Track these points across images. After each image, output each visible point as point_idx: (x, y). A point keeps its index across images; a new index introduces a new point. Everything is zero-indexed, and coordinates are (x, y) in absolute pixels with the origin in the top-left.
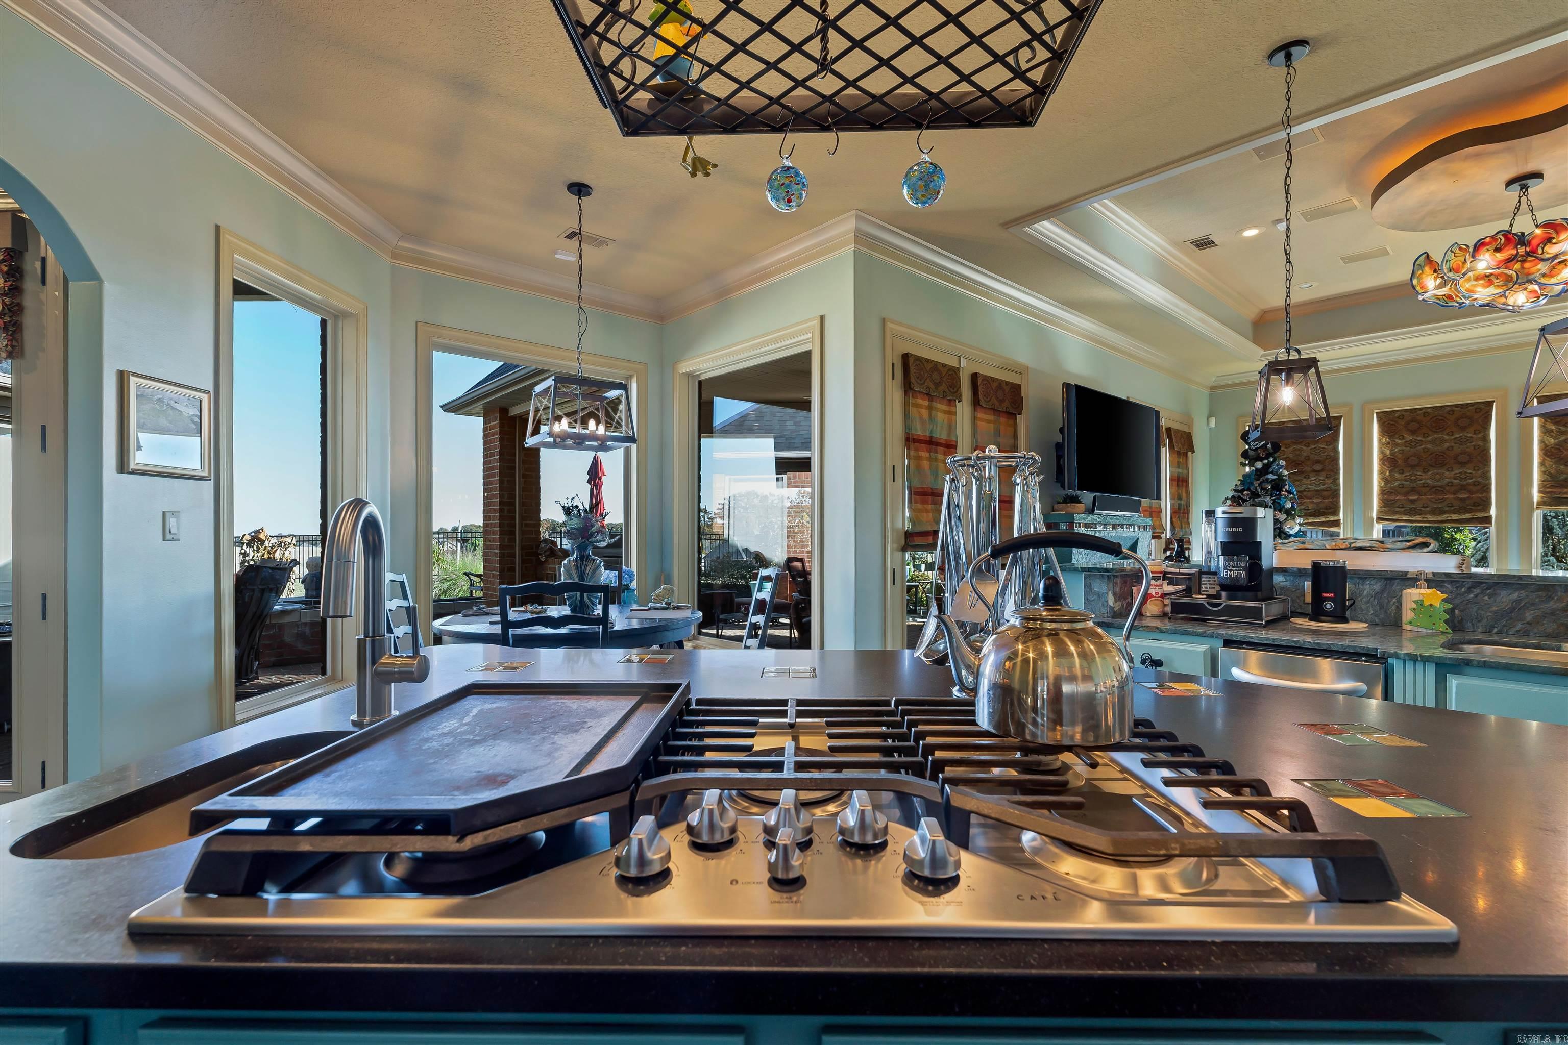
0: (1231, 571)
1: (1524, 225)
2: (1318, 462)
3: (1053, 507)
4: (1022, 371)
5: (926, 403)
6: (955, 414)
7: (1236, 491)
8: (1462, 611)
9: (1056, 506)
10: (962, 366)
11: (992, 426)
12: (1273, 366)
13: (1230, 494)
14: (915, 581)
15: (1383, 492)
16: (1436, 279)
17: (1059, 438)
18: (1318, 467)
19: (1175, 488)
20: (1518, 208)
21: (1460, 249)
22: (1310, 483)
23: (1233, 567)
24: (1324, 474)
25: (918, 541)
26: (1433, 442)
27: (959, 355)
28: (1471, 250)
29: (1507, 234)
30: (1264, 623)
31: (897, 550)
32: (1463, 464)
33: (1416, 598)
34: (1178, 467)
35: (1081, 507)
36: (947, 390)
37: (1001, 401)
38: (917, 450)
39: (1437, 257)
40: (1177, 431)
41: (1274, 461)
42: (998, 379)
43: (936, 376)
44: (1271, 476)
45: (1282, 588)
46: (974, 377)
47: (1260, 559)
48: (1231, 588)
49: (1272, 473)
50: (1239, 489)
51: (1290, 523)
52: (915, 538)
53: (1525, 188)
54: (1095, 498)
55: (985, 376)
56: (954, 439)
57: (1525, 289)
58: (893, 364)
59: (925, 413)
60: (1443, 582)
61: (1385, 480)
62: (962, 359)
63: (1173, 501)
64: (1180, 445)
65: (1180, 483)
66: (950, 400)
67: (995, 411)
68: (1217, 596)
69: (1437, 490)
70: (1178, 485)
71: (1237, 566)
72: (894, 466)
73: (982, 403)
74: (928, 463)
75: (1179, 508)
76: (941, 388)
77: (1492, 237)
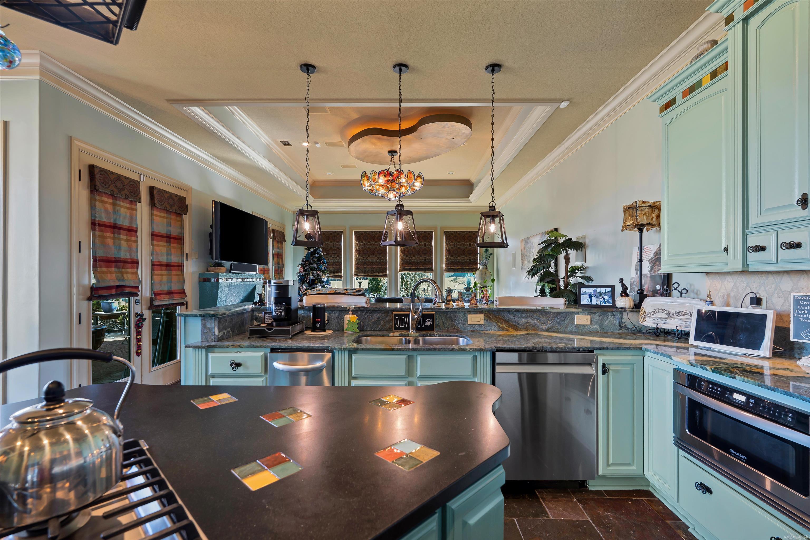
0: (277, 312)
1: (393, 169)
2: (334, 250)
3: (207, 269)
4: (188, 190)
5: (111, 201)
6: (136, 210)
7: (303, 261)
8: (363, 323)
9: (209, 268)
10: (142, 180)
11: (165, 220)
12: (301, 212)
13: (301, 263)
14: (122, 310)
15: (356, 264)
16: (368, 182)
17: (210, 230)
18: (334, 252)
19: (276, 259)
20: (391, 162)
21: (375, 173)
22: (331, 259)
23: (278, 310)
24: (336, 255)
25: (102, 293)
26: (371, 245)
27: (140, 173)
28: (378, 174)
29: (388, 171)
30: (291, 336)
31: (83, 299)
32: (380, 254)
33: (348, 319)
34: (278, 249)
35: (223, 269)
36: (128, 193)
37: (172, 206)
38: (101, 231)
39: (368, 174)
40: (278, 231)
41: (318, 248)
42: (169, 192)
43: (118, 183)
44: (317, 255)
45: (303, 317)
46: (151, 189)
47: (290, 305)
48: (278, 320)
49: (317, 254)
50: (304, 260)
51: (324, 276)
52: (99, 291)
53: (393, 155)
54: (231, 264)
55: (160, 189)
56: (134, 226)
57: (393, 193)
58: (80, 171)
59: (109, 207)
60: (358, 311)
61: (357, 259)
62: (142, 176)
63: (275, 265)
64: (279, 238)
65: (279, 256)
66: (132, 201)
67: (167, 211)
68: (271, 324)
69: (373, 264)
70: (278, 258)
71: (280, 309)
72: (80, 242)
73: (157, 205)
74: (112, 241)
75: (278, 269)
76: (123, 193)
77: (383, 171)
